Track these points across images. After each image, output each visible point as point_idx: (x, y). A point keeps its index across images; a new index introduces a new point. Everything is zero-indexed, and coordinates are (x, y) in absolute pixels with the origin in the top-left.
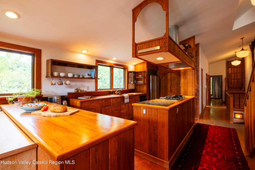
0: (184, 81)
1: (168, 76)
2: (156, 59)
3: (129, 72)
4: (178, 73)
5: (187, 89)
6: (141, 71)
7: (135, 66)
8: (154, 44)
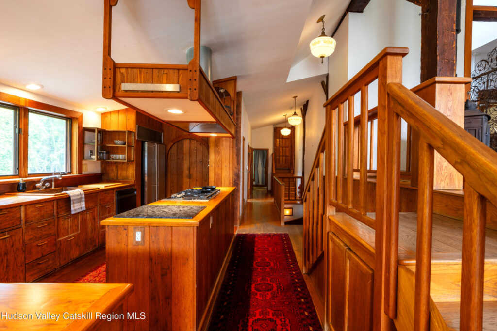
0: (215, 158)
1: (185, 147)
2: (167, 111)
3: (83, 131)
4: (205, 141)
5: (220, 172)
6: (121, 129)
7: (104, 115)
8: (165, 76)
